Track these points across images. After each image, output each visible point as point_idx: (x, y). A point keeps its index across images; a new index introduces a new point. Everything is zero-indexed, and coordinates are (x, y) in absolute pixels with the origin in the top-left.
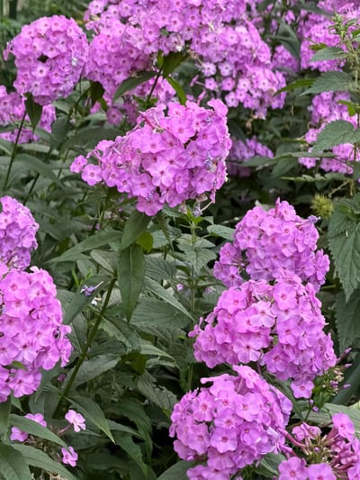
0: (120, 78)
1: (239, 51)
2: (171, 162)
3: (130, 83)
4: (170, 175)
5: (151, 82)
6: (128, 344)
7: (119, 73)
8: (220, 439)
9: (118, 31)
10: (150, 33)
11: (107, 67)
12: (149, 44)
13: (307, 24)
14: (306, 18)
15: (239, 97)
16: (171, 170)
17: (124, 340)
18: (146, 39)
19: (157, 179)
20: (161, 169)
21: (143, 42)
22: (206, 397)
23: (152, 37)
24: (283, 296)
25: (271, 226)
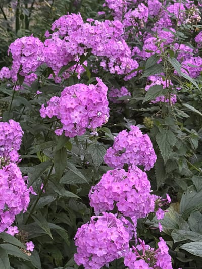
0: (60, 65)
1: (118, 52)
2: (80, 112)
3: (64, 68)
4: (79, 118)
5: (75, 66)
6: (60, 194)
7: (59, 63)
8: (98, 249)
9: (59, 44)
10: (74, 45)
11: (54, 60)
12: (73, 50)
13: (147, 37)
14: (147, 35)
15: (116, 69)
16: (80, 116)
17: (58, 192)
18: (72, 48)
19: (73, 119)
20: (75, 115)
21: (71, 49)
22: (92, 226)
23: (74, 47)
24: (133, 178)
25: (131, 140)
